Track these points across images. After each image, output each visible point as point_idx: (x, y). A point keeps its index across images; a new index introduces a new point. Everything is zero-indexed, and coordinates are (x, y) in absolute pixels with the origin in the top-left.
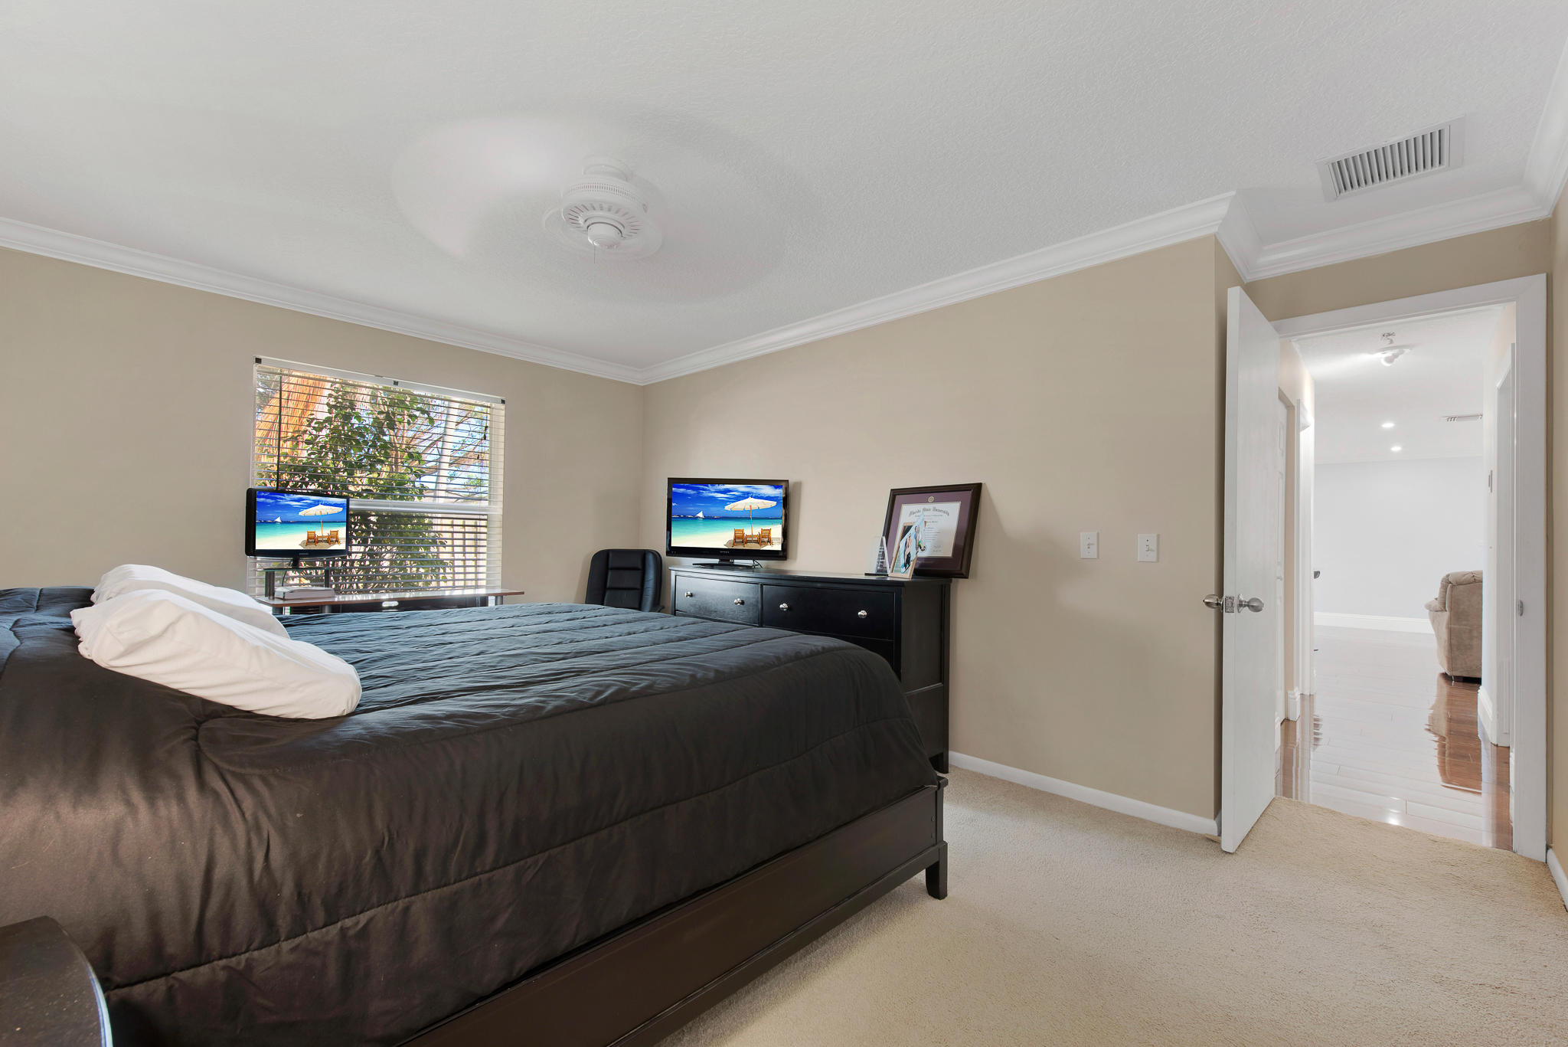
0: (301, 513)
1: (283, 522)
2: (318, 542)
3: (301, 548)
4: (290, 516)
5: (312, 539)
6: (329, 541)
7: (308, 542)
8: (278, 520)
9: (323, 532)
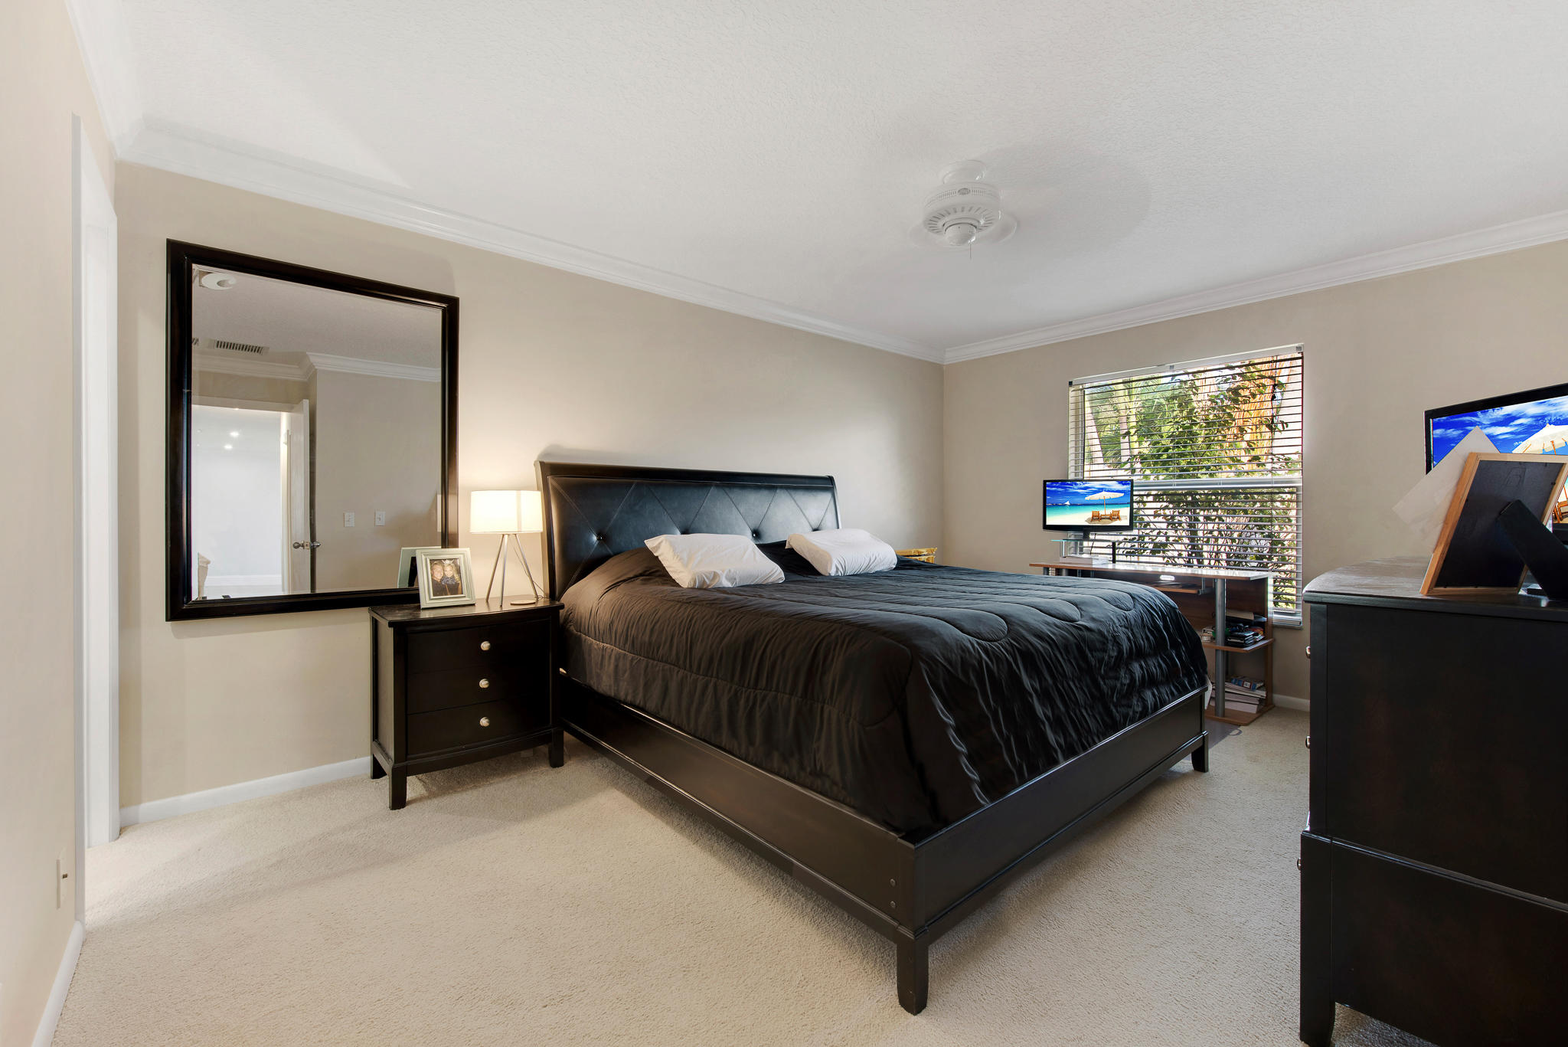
0: (1086, 498)
1: (1071, 505)
2: (1102, 519)
3: (1087, 524)
4: (1077, 500)
5: (1096, 517)
6: (1111, 518)
7: (1093, 519)
8: (1068, 503)
9: (1107, 511)
